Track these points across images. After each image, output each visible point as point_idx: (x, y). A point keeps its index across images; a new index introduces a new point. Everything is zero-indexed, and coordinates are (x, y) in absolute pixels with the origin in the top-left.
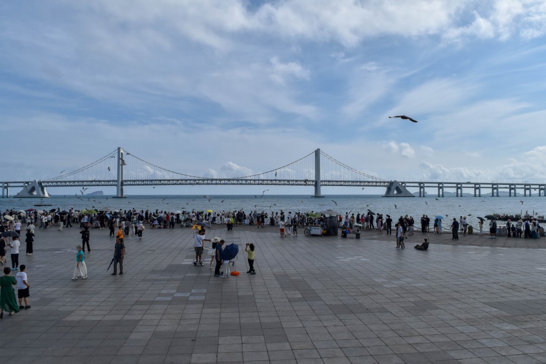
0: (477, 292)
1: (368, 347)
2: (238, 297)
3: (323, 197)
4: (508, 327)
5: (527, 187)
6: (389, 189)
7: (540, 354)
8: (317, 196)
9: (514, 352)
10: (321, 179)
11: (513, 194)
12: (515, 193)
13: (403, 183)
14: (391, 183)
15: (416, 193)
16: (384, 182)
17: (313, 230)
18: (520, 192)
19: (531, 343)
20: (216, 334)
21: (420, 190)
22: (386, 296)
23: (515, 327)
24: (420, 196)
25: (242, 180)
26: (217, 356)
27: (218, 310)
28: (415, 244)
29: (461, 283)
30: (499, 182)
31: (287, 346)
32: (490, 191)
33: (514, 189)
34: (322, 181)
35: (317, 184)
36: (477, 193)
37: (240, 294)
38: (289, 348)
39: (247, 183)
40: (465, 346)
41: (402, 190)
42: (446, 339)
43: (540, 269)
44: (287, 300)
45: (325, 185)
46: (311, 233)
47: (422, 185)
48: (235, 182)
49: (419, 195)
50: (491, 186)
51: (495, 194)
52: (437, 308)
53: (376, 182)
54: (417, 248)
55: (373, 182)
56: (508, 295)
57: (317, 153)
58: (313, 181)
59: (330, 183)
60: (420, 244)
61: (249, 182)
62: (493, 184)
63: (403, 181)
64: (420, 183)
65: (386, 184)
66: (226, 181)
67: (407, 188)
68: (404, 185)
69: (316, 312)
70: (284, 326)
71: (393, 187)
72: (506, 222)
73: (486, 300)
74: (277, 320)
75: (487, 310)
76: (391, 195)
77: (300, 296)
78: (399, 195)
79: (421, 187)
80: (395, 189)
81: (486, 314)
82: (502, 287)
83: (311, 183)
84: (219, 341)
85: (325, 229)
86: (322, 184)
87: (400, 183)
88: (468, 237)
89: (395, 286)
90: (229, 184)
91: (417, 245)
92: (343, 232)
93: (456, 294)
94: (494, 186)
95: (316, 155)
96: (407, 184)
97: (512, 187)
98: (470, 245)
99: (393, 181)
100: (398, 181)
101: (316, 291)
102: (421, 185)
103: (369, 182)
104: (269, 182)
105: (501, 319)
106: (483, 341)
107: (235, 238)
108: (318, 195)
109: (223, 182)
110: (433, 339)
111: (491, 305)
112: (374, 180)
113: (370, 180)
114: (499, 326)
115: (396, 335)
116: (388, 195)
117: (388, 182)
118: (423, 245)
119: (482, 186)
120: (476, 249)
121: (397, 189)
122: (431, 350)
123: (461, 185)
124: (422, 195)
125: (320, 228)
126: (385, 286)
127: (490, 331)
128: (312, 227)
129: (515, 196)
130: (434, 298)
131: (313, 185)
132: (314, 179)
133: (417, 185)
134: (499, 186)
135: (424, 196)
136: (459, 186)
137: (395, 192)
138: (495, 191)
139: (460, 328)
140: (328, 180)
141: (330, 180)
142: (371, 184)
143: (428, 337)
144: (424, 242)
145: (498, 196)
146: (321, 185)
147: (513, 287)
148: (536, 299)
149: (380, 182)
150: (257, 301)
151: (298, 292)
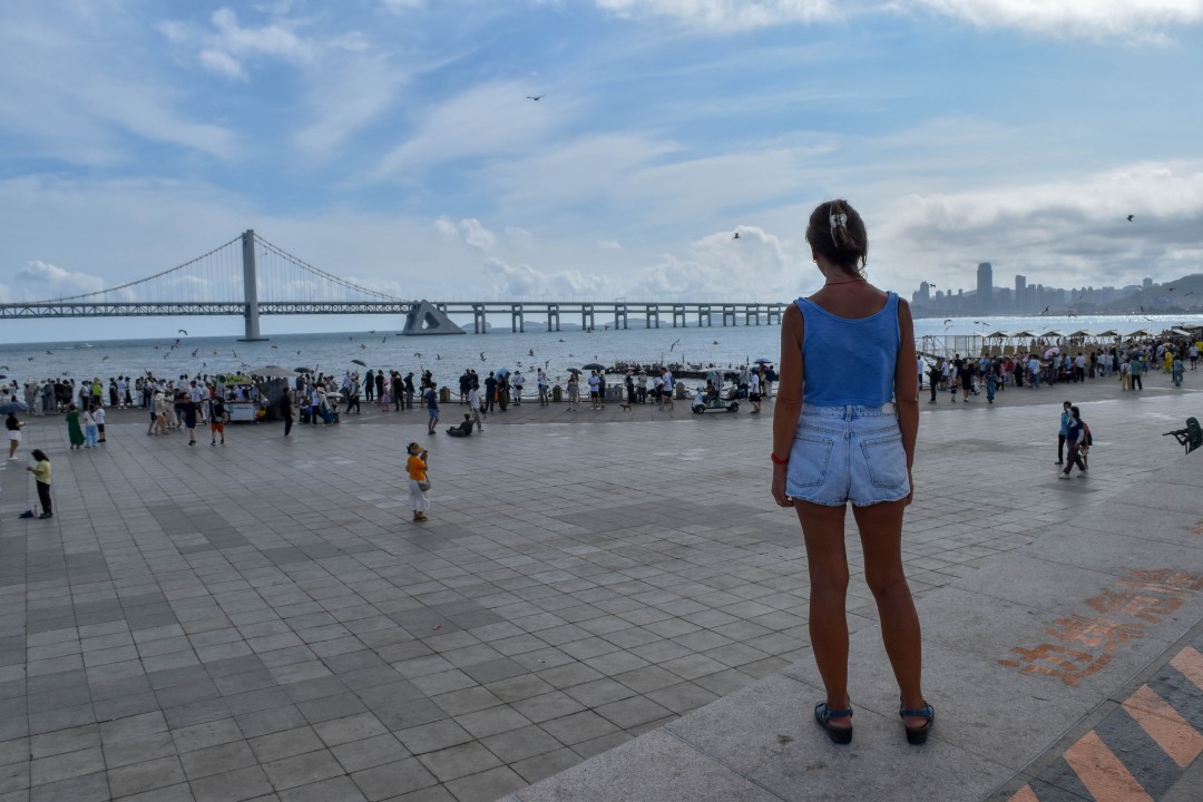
0: (545, 501)
1: (335, 610)
2: (65, 558)
3: (266, 340)
4: (583, 550)
5: (678, 309)
6: (412, 318)
7: (623, 584)
8: (251, 338)
9: (584, 585)
10: (260, 299)
11: (653, 324)
12: (657, 321)
13: (440, 305)
14: (416, 306)
15: (467, 326)
16: (401, 304)
17: (236, 411)
18: (666, 318)
19: (613, 570)
20: (22, 631)
21: (476, 319)
22: (378, 523)
23: (594, 550)
24: (477, 332)
25: (61, 306)
26: (25, 669)
27: (22, 587)
28: (448, 427)
29: (521, 488)
30: (629, 300)
31: (176, 630)
32: (610, 318)
33: (655, 313)
34: (260, 304)
35: (249, 311)
36: (588, 323)
37: (69, 551)
38: (180, 632)
39: (75, 312)
40: (506, 588)
41: (438, 318)
42: (476, 581)
43: (661, 454)
44: (177, 552)
45: (269, 313)
46: (232, 419)
47: (480, 308)
48: (42, 310)
49: (473, 329)
50: (613, 308)
51: (621, 325)
52: (469, 534)
53: (384, 304)
54: (452, 433)
55: (376, 304)
56: (597, 500)
57: (248, 239)
58: (239, 305)
59: (280, 308)
60: (457, 426)
61: (81, 309)
62: (617, 305)
63: (440, 300)
64: (475, 305)
65: (406, 308)
66: (19, 311)
67: (449, 316)
68: (442, 309)
69: (237, 565)
70: (169, 598)
71: (421, 314)
72: (624, 377)
73: (559, 513)
74: (155, 588)
75: (556, 529)
76: (416, 330)
77: (204, 541)
78: (434, 331)
79: (478, 314)
80: (425, 319)
81: (553, 534)
82: (591, 490)
83: (236, 309)
84: (29, 641)
85: (262, 409)
86: (261, 310)
87: (435, 306)
88: (552, 406)
89: (399, 504)
90: (27, 316)
91: (452, 428)
92: (302, 412)
93: (508, 507)
94: (620, 309)
95: (245, 244)
96: (449, 308)
97: (652, 309)
98: (552, 421)
99: (420, 301)
100: (429, 300)
101: (238, 530)
102: (478, 309)
103: (367, 304)
104: (132, 308)
105: (574, 539)
106: (538, 576)
107: (50, 441)
108: (254, 337)
109: (12, 311)
110: (453, 584)
111: (563, 519)
112: (380, 300)
113: (370, 299)
114: (570, 550)
115: (389, 585)
116: (410, 331)
117: (408, 304)
118: (463, 426)
119: (596, 308)
120: (562, 428)
121: (429, 317)
122: (448, 600)
123: (557, 308)
124: (480, 329)
125: (251, 406)
126: (379, 506)
127: (553, 559)
128: (234, 406)
129: (657, 327)
130: (468, 518)
131: (240, 313)
132: (242, 300)
133: (470, 308)
134: (629, 308)
135: (484, 332)
136: (553, 309)
137: (425, 325)
138: (621, 318)
139: (503, 562)
140: (275, 301)
141: (280, 300)
142: (372, 308)
143: (446, 582)
144: (464, 420)
145: (626, 328)
146: (261, 313)
147: (609, 488)
148: (641, 502)
149: (393, 304)
150: (108, 560)
151: (200, 534)
